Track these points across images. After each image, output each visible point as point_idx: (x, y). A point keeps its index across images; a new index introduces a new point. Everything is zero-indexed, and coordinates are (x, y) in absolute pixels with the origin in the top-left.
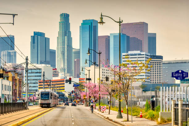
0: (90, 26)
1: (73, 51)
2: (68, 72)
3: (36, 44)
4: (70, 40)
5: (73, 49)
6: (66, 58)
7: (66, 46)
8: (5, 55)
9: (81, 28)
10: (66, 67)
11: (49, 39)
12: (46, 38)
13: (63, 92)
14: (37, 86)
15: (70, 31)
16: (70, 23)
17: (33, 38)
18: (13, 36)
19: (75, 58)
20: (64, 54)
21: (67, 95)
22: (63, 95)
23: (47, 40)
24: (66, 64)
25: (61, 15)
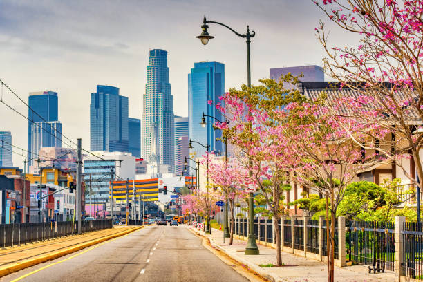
0: (208, 74)
1: (176, 120)
2: (165, 163)
3: (101, 109)
4: (168, 100)
5: (175, 116)
6: (161, 134)
7: (161, 113)
8: (40, 131)
9: (190, 79)
10: (161, 152)
11: (127, 98)
12: (120, 97)
13: (155, 203)
14: (108, 192)
15: (170, 82)
16: (168, 69)
17: (95, 97)
18: (56, 94)
19: (179, 135)
20: (156, 128)
21: (162, 207)
22: (156, 208)
23: (123, 100)
24: (161, 147)
25: (152, 53)
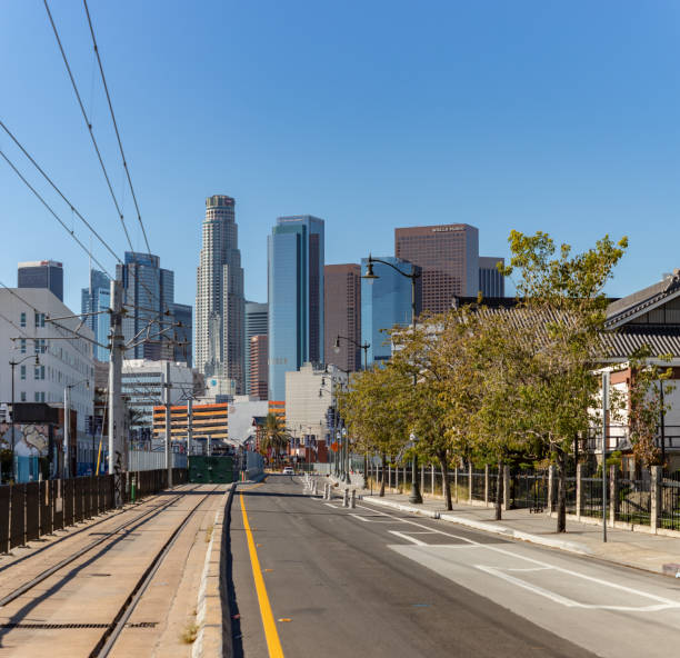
0: (298, 236)
1: (248, 309)
3: (131, 290)
4: (237, 277)
5: (247, 302)
6: (225, 329)
7: (225, 296)
10: (224, 359)
11: (172, 273)
12: (162, 271)
17: (123, 271)
18: (60, 265)
19: (252, 333)
20: (217, 320)
23: (165, 276)
24: (224, 351)
25: (211, 201)
